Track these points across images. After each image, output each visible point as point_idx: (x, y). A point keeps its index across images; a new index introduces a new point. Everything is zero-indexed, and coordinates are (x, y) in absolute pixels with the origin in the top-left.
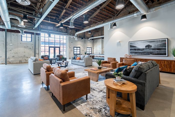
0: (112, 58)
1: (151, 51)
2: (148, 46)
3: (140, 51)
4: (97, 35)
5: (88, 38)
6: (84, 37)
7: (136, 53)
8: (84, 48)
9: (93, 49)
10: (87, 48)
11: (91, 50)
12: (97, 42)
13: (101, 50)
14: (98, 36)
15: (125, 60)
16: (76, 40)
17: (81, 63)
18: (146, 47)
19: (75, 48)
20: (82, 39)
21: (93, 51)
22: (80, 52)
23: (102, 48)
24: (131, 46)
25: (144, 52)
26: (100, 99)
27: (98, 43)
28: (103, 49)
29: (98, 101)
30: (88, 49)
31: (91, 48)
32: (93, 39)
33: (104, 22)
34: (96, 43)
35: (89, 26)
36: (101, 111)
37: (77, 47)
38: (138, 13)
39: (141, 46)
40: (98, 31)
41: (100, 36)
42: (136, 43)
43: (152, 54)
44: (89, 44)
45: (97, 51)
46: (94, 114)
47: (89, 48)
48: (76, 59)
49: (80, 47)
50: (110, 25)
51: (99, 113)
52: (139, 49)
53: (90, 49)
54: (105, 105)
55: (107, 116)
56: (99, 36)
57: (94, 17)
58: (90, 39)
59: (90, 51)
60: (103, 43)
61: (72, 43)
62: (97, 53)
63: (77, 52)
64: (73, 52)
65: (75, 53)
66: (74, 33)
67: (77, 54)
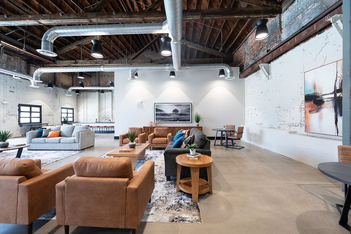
0: (137, 128)
1: (179, 116)
2: (175, 111)
3: (167, 117)
4: (88, 84)
5: (67, 87)
6: (55, 84)
7: (163, 119)
8: (54, 108)
9: (78, 111)
10: (62, 108)
11: (73, 113)
12: (87, 98)
13: (97, 114)
14: (90, 86)
15: (157, 130)
16: (32, 85)
17: (67, 145)
18: (174, 111)
19: (22, 107)
20: (50, 85)
21: (78, 116)
22: (41, 117)
23: (99, 111)
24: (157, 110)
25: (171, 118)
26: (165, 192)
27: (89, 100)
28: (101, 113)
29: (167, 196)
30: (64, 111)
31: (73, 109)
32: (77, 91)
33: (109, 63)
34: (85, 101)
35: (74, 61)
36: (181, 205)
37: (31, 106)
38: (170, 67)
39: (168, 110)
40: (91, 77)
41: (95, 86)
42: (163, 106)
43: (179, 121)
44: (68, 101)
46: (178, 212)
47: (67, 109)
48: (46, 136)
49: (40, 107)
50: (130, 73)
51: (181, 208)
52: (165, 115)
53: (70, 111)
54: (179, 196)
55: (191, 205)
56: (92, 86)
57: (86, 46)
58: (73, 90)
59: (70, 115)
61: (11, 92)
62: (87, 120)
63: (31, 117)
64: (18, 117)
65: (22, 121)
66: (21, 66)
67: (31, 122)
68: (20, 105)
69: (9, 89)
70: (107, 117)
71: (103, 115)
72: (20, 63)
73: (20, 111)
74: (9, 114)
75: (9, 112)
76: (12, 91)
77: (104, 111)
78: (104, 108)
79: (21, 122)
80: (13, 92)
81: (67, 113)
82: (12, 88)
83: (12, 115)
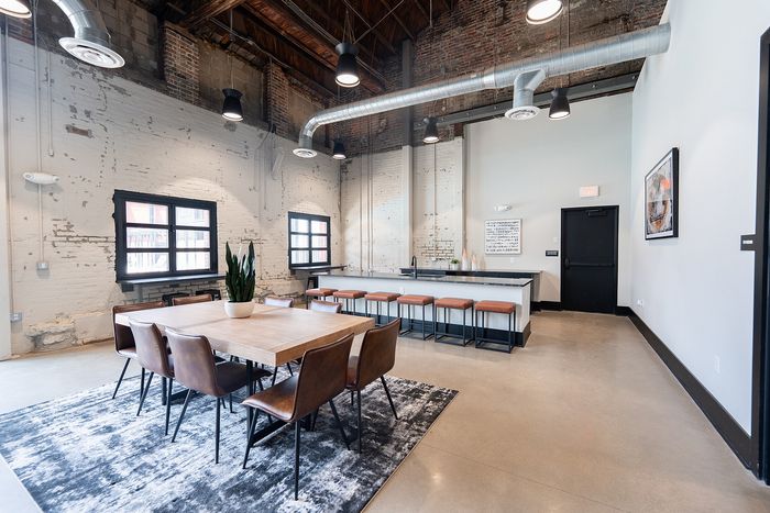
8: (262, 212)
9: (342, 228)
10: (293, 215)
11: (328, 235)
12: (370, 175)
13: (405, 236)
19: (131, 206)
21: (343, 243)
22: (213, 250)
23: (414, 223)
28: (417, 231)
30: (301, 225)
31: (327, 219)
44: (310, 190)
45: (371, 242)
47: (310, 218)
49: (211, 207)
53: (319, 227)
59: (319, 242)
60: (419, 178)
61: (75, 130)
62: (370, 258)
63: (172, 250)
64: (112, 248)
65: (136, 265)
66: (132, 31)
67: (173, 271)
68: (121, 198)
69: (63, 118)
70: (442, 245)
71: (429, 242)
72: (129, 18)
73: (121, 224)
74: (67, 234)
75: (69, 226)
76: (80, 125)
77: (430, 222)
78: (430, 208)
79: (131, 269)
80: (84, 133)
81: (310, 235)
82: (81, 114)
83: (85, 239)
